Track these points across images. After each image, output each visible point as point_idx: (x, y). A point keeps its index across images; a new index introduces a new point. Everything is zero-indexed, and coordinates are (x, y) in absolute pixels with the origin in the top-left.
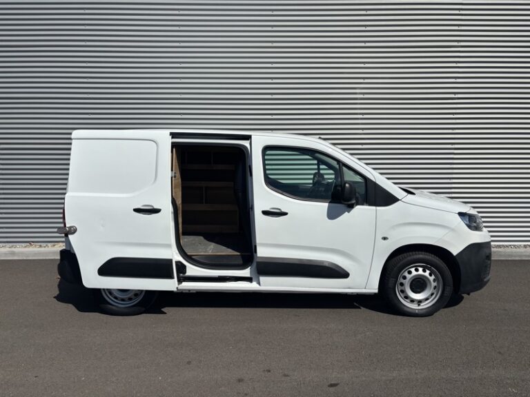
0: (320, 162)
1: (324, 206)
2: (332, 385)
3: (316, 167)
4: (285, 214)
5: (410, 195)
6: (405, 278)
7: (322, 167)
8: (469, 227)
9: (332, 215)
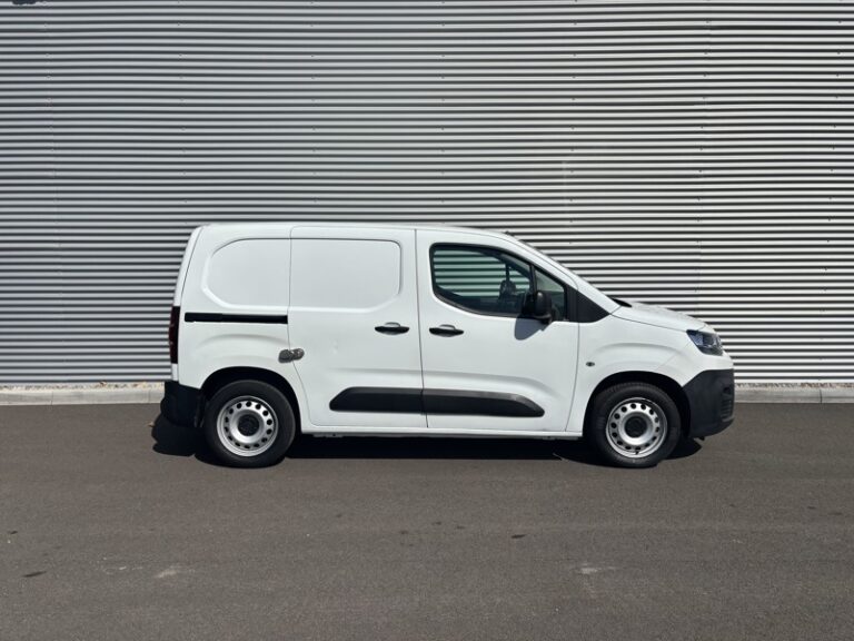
0: (510, 266)
1: (511, 322)
2: (516, 537)
3: (504, 273)
4: (460, 332)
5: (624, 308)
6: (617, 417)
7: (511, 273)
8: (702, 349)
9: (521, 334)
